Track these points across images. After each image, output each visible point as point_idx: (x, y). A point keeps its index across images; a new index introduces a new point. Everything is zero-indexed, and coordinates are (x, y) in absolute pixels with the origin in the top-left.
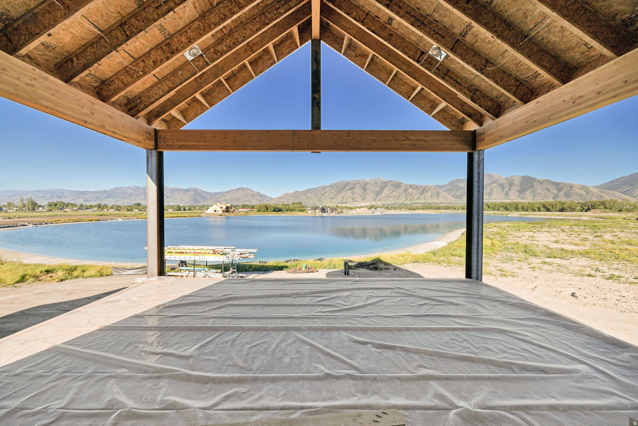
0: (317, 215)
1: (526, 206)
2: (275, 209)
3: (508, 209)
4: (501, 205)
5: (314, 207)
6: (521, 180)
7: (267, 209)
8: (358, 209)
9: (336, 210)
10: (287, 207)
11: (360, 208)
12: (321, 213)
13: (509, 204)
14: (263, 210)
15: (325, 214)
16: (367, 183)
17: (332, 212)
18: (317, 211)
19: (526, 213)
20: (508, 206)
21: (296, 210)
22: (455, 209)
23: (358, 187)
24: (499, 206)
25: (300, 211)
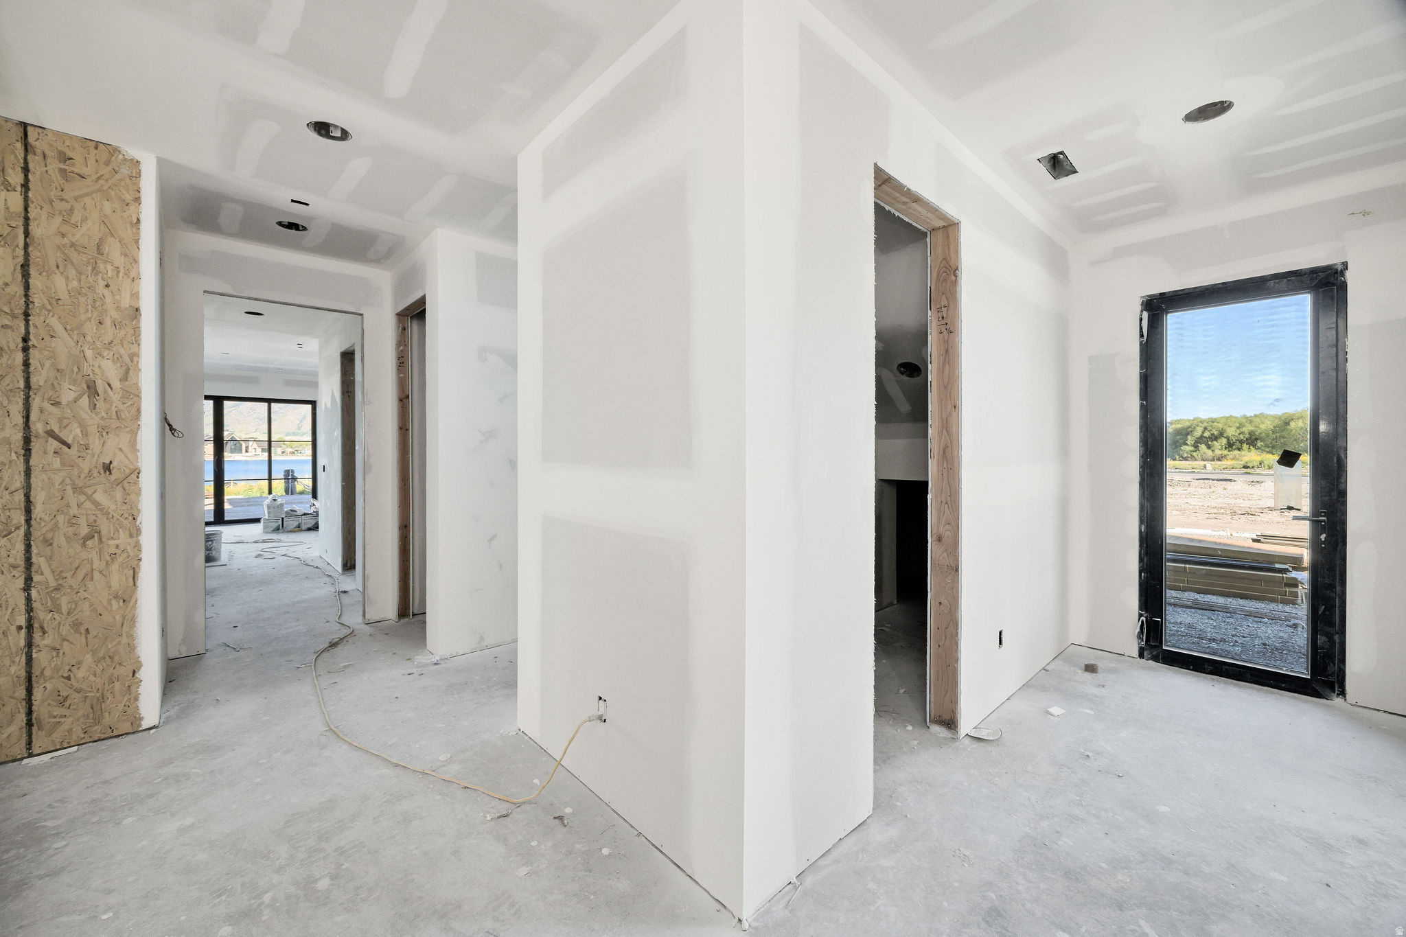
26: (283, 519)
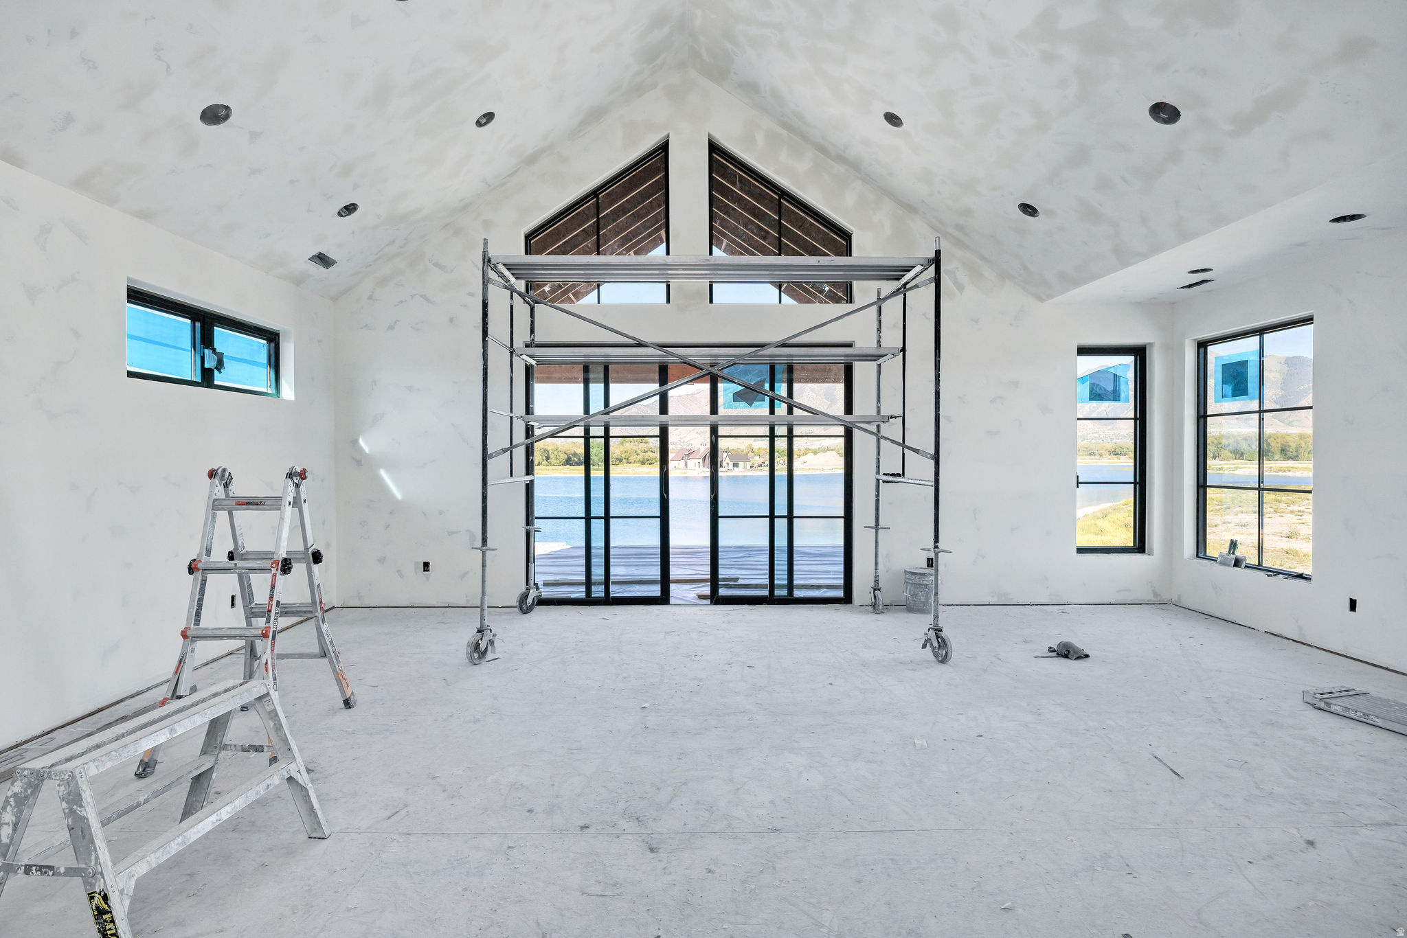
0: (690, 473)
1: (1292, 444)
2: (569, 459)
3: (1242, 454)
5: (682, 450)
6: (1285, 368)
7: (548, 458)
8: (810, 455)
9: (745, 459)
11: (815, 452)
13: (1246, 439)
17: (736, 465)
18: (691, 463)
19: (1291, 463)
21: (631, 459)
22: (1092, 454)
25: (643, 463)
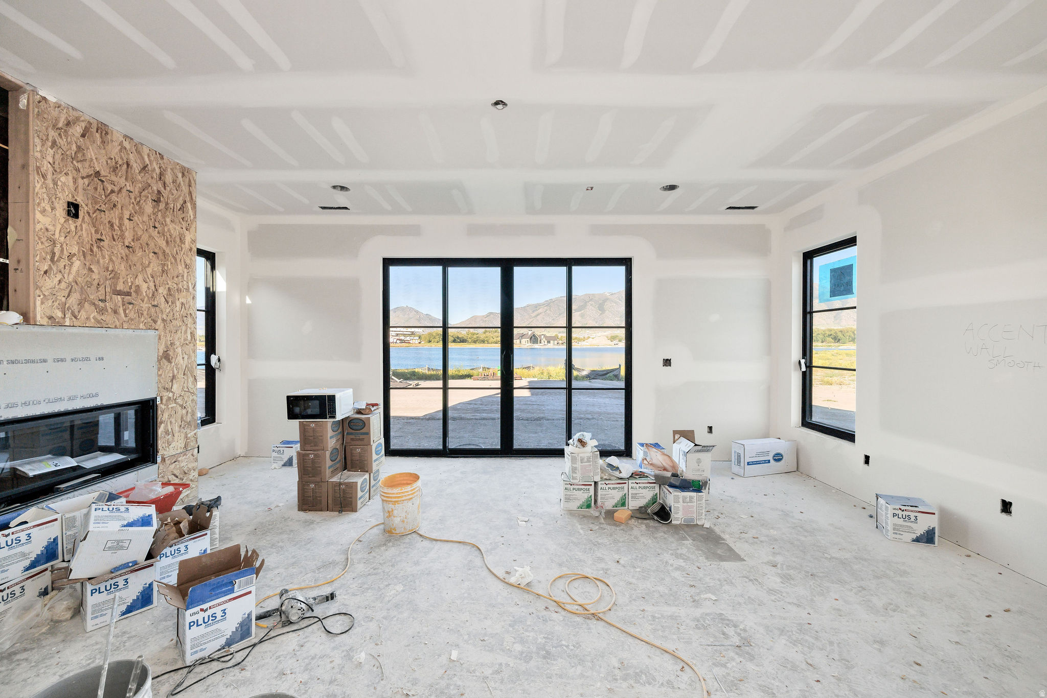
4: (828, 333)
10: (475, 336)
12: (529, 344)
14: (436, 340)
15: (536, 346)
16: (606, 300)
20: (840, 335)
23: (591, 305)
24: (824, 335)
26: (596, 483)
